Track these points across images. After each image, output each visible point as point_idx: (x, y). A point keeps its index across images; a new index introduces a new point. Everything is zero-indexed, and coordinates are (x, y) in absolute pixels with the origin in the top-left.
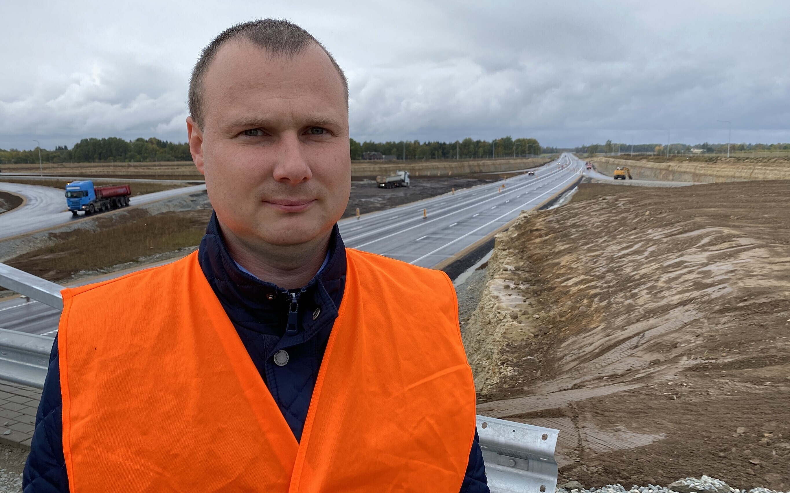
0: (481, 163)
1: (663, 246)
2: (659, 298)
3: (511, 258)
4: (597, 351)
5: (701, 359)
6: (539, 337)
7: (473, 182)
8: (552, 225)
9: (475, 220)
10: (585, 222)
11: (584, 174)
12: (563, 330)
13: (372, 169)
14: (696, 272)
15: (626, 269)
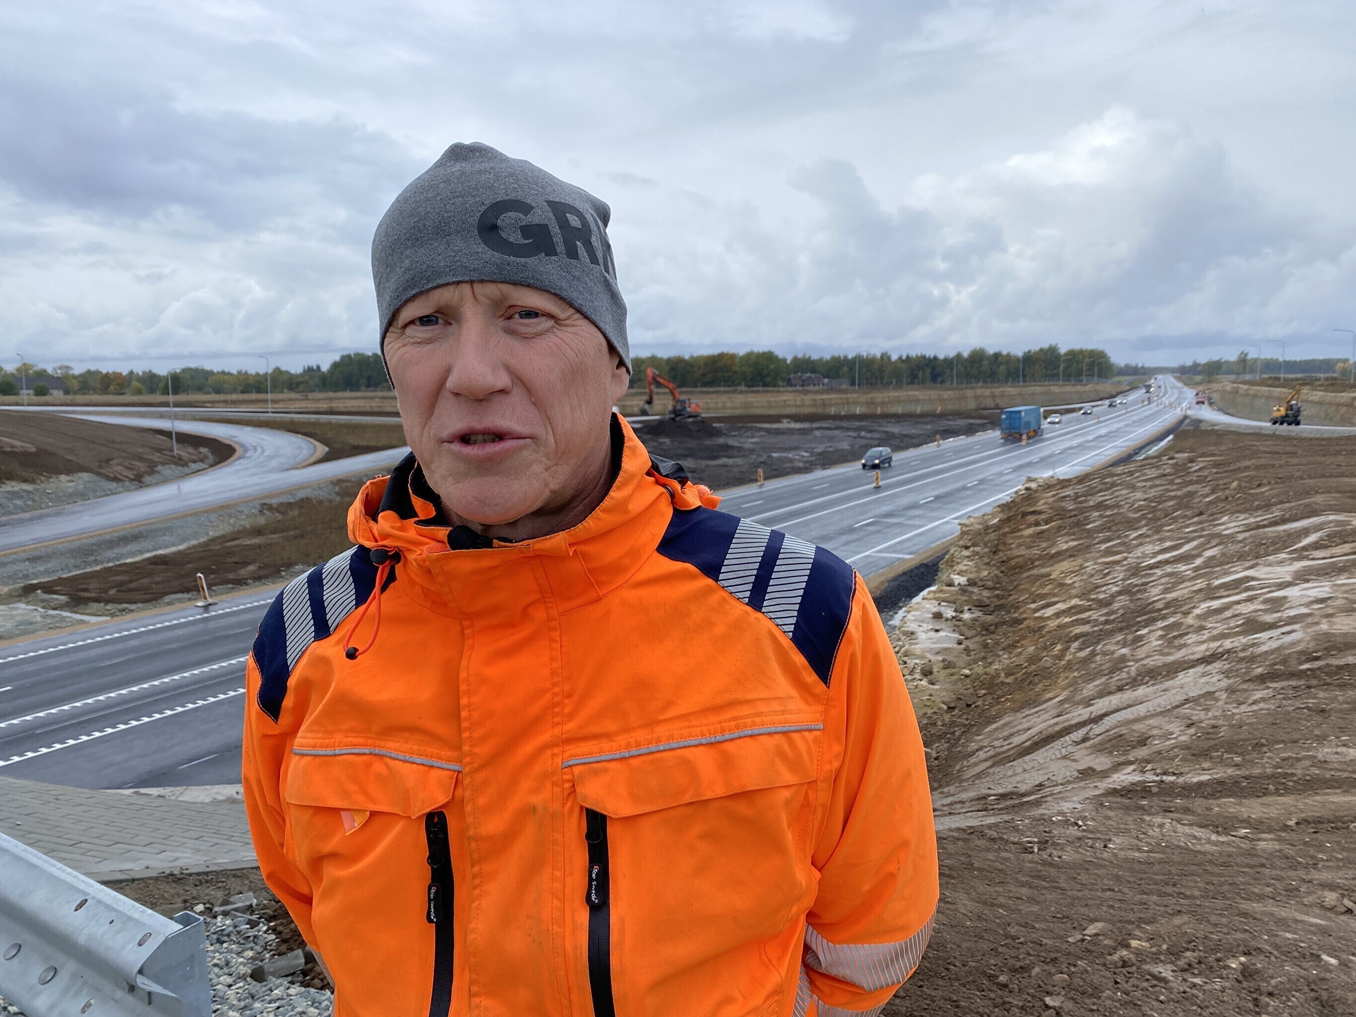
0: (997, 391)
1: (1232, 548)
2: (1175, 647)
3: (970, 563)
4: (1028, 744)
5: (1152, 772)
6: (956, 711)
7: (979, 425)
8: (1063, 504)
9: (969, 492)
10: (1119, 499)
11: (1189, 412)
12: (1003, 700)
13: (798, 403)
14: (1261, 599)
15: (1153, 590)
